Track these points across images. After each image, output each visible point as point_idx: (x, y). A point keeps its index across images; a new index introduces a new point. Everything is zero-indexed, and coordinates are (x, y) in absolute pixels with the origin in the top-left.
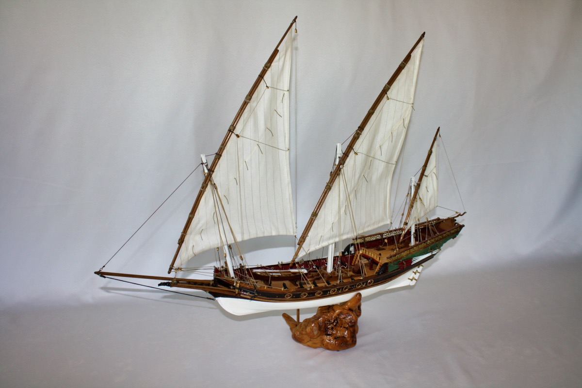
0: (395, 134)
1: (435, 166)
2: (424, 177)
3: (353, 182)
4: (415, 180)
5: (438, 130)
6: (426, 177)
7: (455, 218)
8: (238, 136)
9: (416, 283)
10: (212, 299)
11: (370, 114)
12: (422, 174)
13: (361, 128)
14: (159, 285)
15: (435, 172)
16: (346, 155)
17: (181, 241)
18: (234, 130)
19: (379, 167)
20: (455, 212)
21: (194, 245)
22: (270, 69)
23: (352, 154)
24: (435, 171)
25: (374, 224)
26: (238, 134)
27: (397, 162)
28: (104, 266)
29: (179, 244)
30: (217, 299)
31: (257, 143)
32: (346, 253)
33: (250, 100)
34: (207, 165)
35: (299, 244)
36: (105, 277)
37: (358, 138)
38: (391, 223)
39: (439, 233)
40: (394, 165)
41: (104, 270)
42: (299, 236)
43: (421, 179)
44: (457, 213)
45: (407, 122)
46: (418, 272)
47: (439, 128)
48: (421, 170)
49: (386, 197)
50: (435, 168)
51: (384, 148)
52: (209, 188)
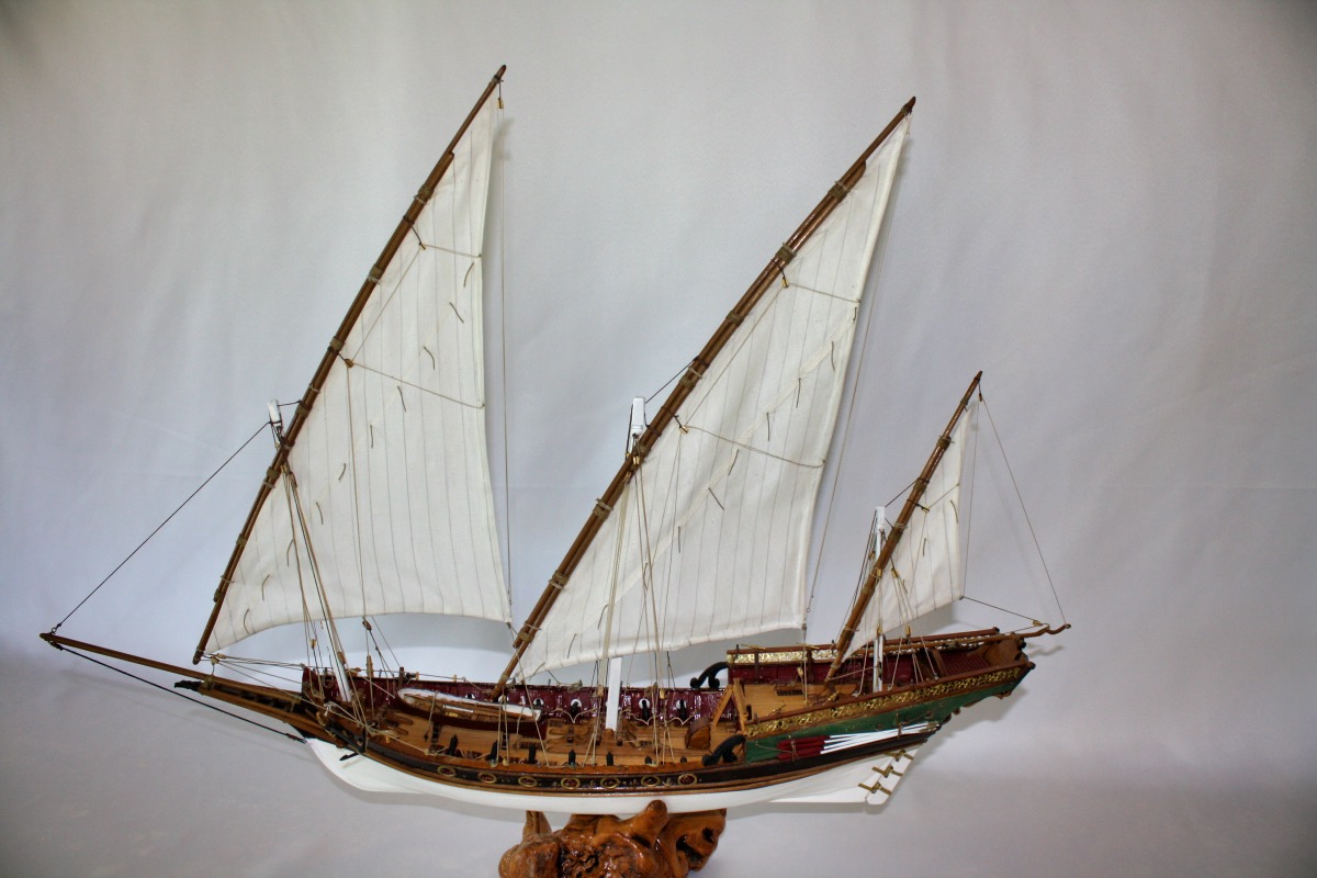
0: (808, 384)
1: (957, 482)
2: (917, 512)
3: (670, 504)
4: (885, 519)
5: (977, 379)
6: (923, 512)
7: (1026, 640)
8: (349, 364)
9: (888, 800)
10: (299, 739)
11: (730, 324)
12: (913, 503)
13: (702, 362)
14: (177, 685)
15: (955, 500)
16: (655, 431)
17: (220, 596)
18: (340, 349)
19: (767, 474)
20: (1031, 623)
21: (251, 608)
22: (430, 202)
23: (672, 429)
24: (954, 496)
25: (745, 621)
26: (350, 358)
27: (826, 462)
28: (59, 625)
29: (215, 600)
30: (310, 741)
31: (399, 384)
32: (705, 684)
33: (379, 277)
34: (281, 428)
35: (518, 644)
36: (61, 649)
37: (692, 387)
38: (804, 628)
39: (940, 676)
40: (820, 471)
41: (59, 633)
42: (519, 625)
43: (905, 516)
44: (1036, 623)
45: (843, 352)
46: (894, 773)
47: (981, 373)
48: (911, 489)
49: (795, 554)
50: (957, 488)
51: (780, 422)
52: (281, 482)
